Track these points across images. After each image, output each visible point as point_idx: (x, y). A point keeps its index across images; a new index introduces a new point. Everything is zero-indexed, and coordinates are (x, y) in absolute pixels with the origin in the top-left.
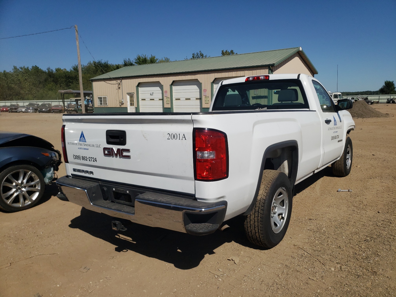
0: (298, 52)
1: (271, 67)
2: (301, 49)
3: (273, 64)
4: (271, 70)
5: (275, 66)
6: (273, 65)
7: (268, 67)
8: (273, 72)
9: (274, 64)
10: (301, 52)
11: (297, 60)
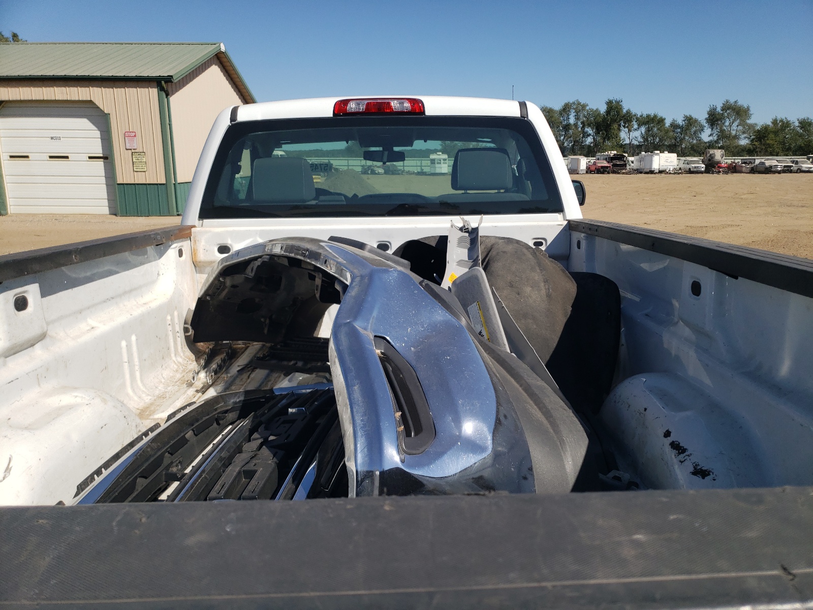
0: (216, 55)
1: (163, 82)
2: (223, 48)
3: (168, 76)
4: (165, 91)
5: (175, 81)
6: (169, 79)
7: (155, 84)
8: (169, 96)
9: (172, 76)
10: (223, 55)
11: (215, 71)
